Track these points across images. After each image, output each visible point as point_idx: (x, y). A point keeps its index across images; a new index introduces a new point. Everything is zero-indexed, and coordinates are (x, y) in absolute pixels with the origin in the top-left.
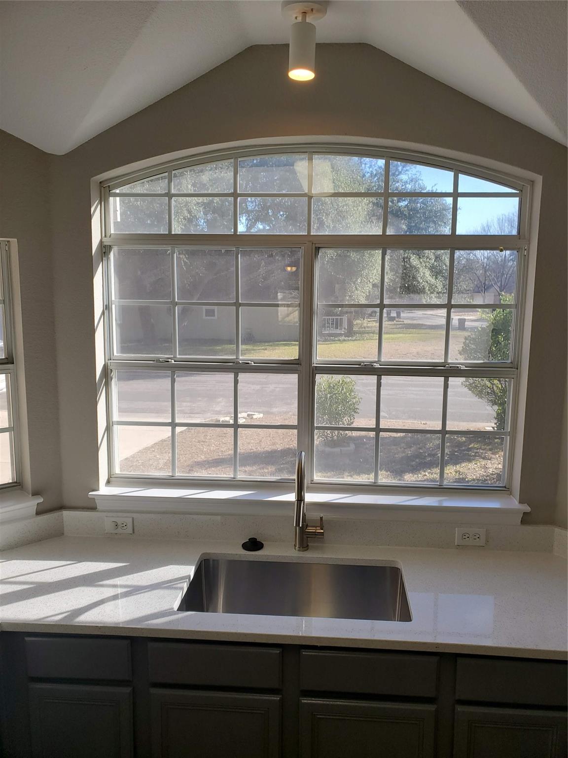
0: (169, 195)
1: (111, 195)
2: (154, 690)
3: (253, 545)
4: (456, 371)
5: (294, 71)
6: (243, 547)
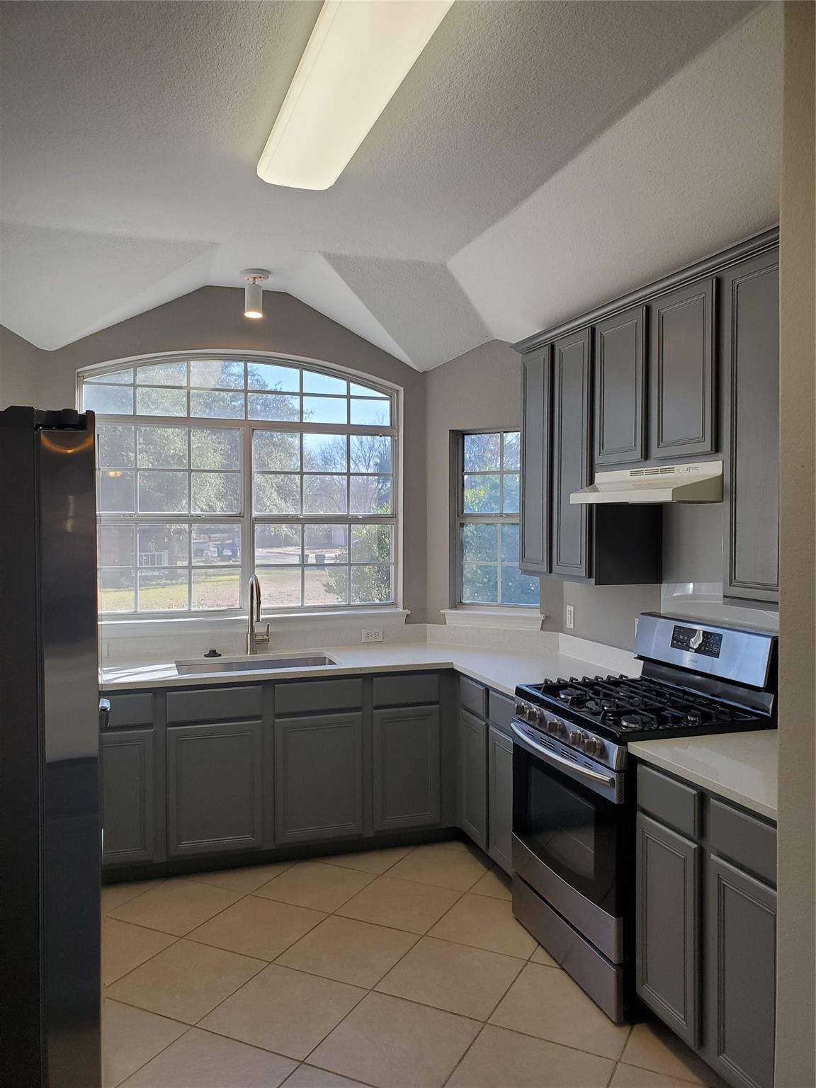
0: (135, 386)
1: (84, 383)
2: (169, 729)
3: (213, 654)
4: (356, 520)
5: (249, 311)
6: (206, 656)
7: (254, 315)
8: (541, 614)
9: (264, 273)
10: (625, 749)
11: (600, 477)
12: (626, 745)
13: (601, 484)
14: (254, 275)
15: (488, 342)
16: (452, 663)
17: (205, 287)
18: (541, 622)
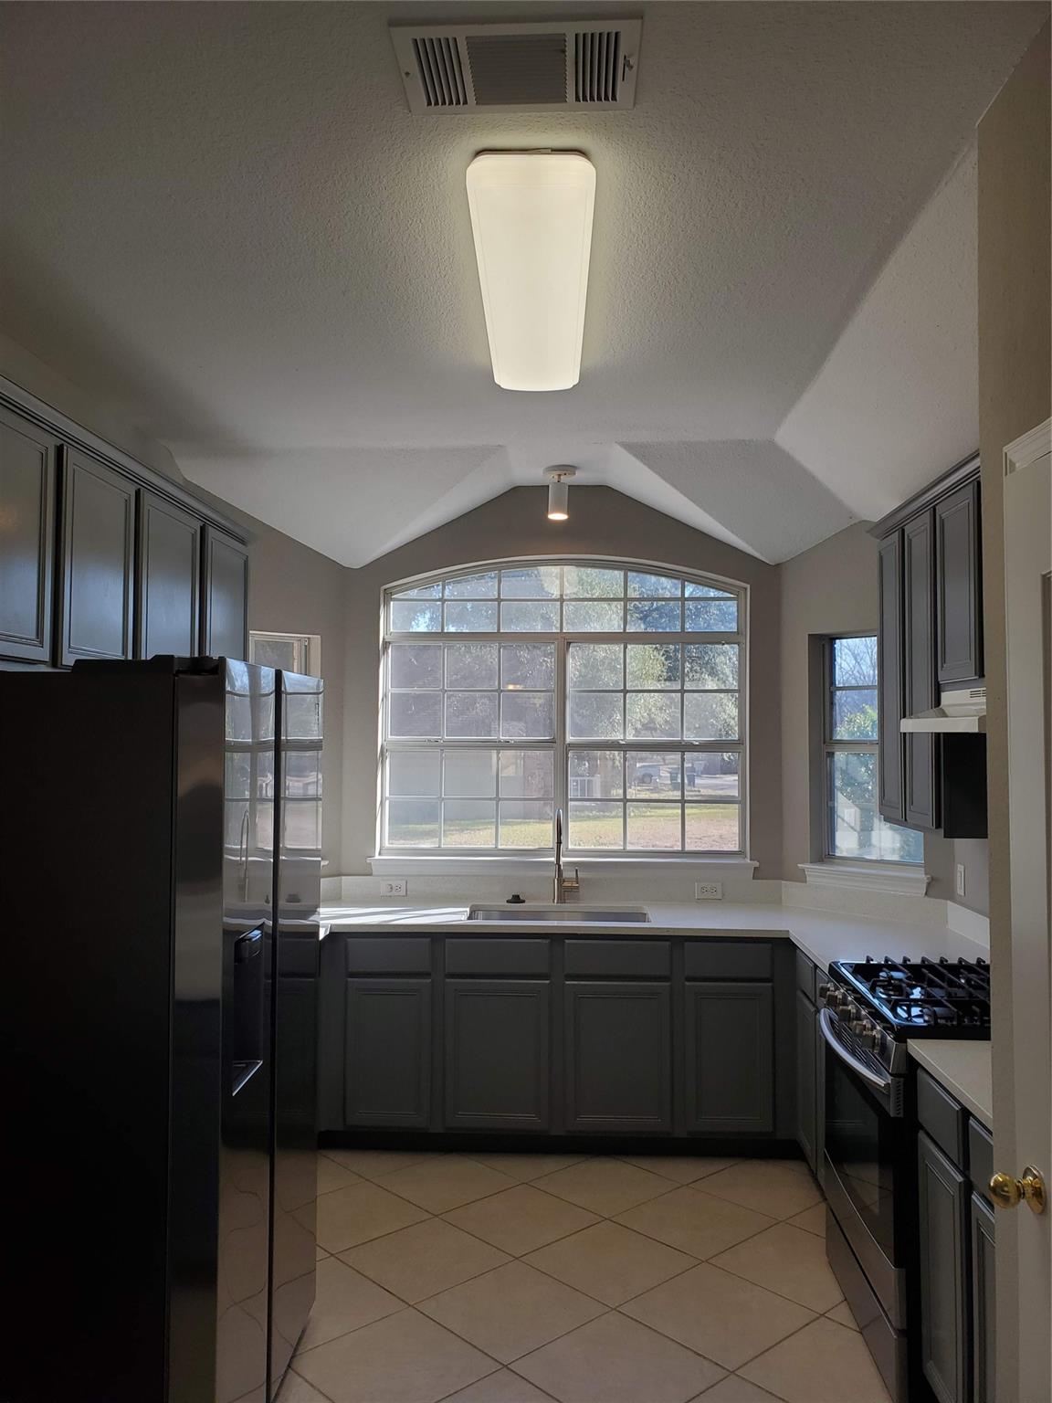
0: (443, 601)
1: (392, 599)
2: (448, 980)
3: (516, 899)
4: (690, 747)
5: (552, 513)
6: (508, 902)
7: (558, 516)
8: (926, 874)
9: (569, 469)
10: (904, 1047)
11: (947, 697)
12: (906, 1042)
13: (949, 706)
14: (559, 472)
15: (855, 524)
16: (788, 931)
17: (515, 488)
18: (925, 886)
